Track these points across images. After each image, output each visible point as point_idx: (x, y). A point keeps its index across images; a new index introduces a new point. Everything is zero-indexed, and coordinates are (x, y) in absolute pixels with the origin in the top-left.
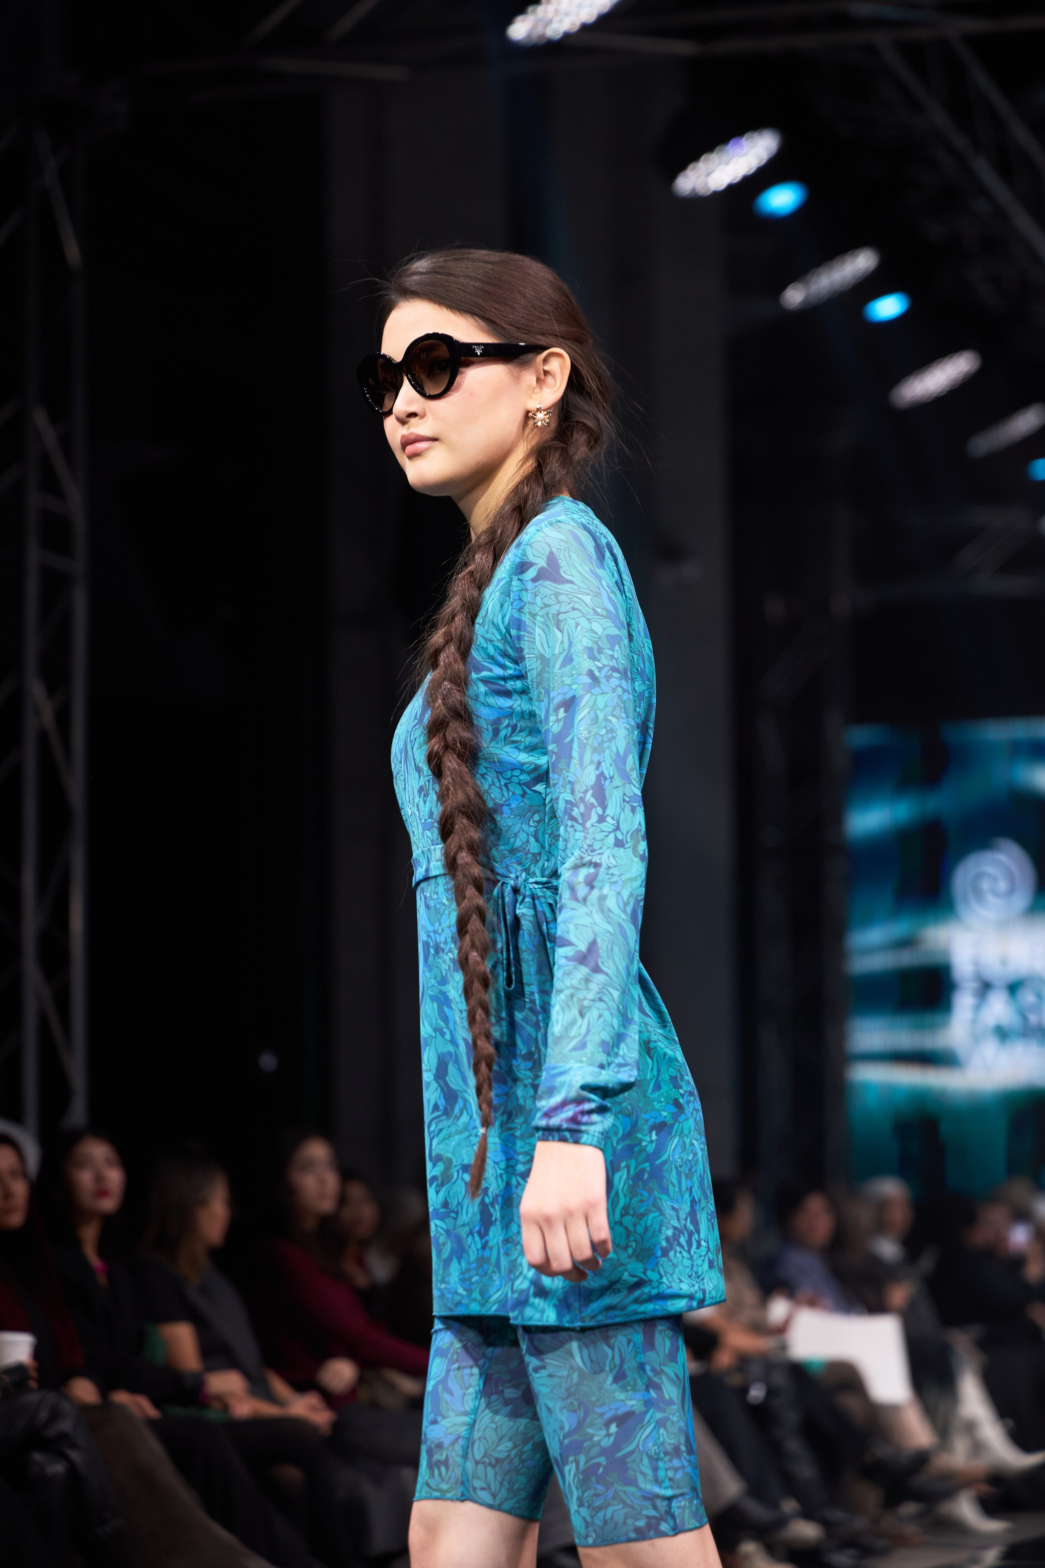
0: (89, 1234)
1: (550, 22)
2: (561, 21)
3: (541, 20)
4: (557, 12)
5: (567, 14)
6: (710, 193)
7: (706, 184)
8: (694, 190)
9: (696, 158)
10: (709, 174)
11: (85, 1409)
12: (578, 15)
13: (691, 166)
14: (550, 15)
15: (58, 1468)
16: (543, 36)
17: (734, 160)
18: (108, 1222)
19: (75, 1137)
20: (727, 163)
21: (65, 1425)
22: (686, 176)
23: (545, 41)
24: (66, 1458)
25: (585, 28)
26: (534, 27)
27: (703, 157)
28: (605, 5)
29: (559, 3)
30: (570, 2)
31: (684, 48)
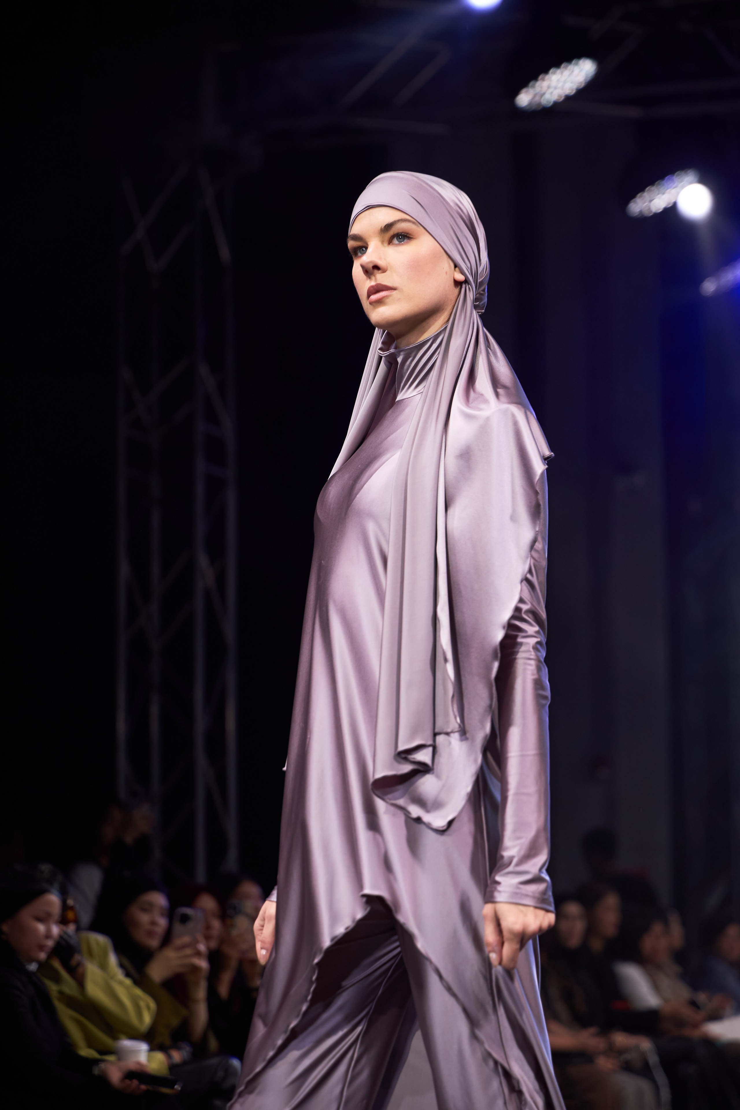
1: (544, 94)
2: (551, 93)
3: (537, 93)
4: (549, 87)
5: (556, 88)
6: (651, 215)
7: (650, 208)
8: (641, 212)
9: (642, 189)
10: (651, 200)
12: (563, 89)
13: (639, 195)
14: (544, 89)
16: (539, 104)
17: (668, 191)
20: (664, 194)
22: (636, 202)
23: (540, 108)
25: (568, 98)
26: (533, 98)
27: (647, 189)
28: (581, 83)
29: (551, 81)
30: (558, 81)
31: (634, 113)
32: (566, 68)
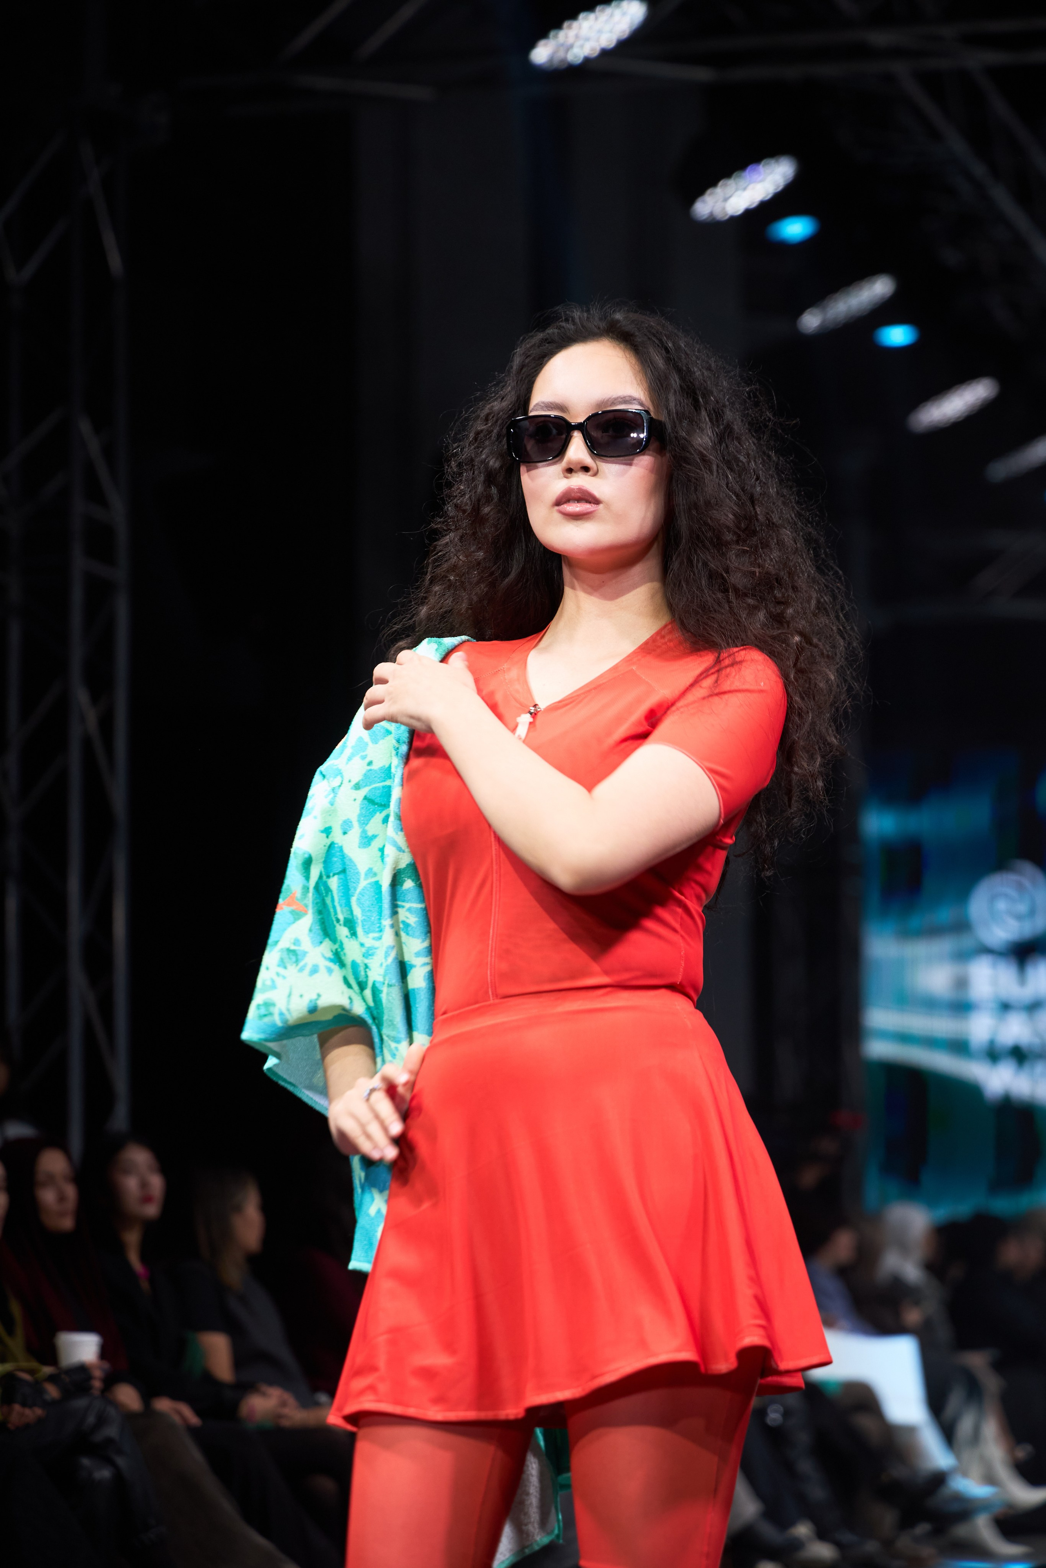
0: (132, 1238)
1: (571, 47)
2: (582, 46)
3: (562, 45)
4: (577, 37)
5: (587, 39)
6: (727, 218)
7: (724, 208)
8: (711, 214)
9: (713, 183)
10: (726, 200)
11: (129, 1417)
12: (598, 40)
13: (709, 191)
14: (571, 40)
15: (104, 1474)
16: (564, 60)
17: (751, 186)
18: (150, 1228)
19: (117, 1145)
20: (747, 186)
21: (111, 1431)
22: (704, 201)
23: (565, 66)
24: (111, 1462)
25: (605, 53)
26: (554, 53)
27: (721, 182)
28: (624, 31)
29: (580, 28)
30: (591, 28)
31: (702, 74)
32: (602, 11)
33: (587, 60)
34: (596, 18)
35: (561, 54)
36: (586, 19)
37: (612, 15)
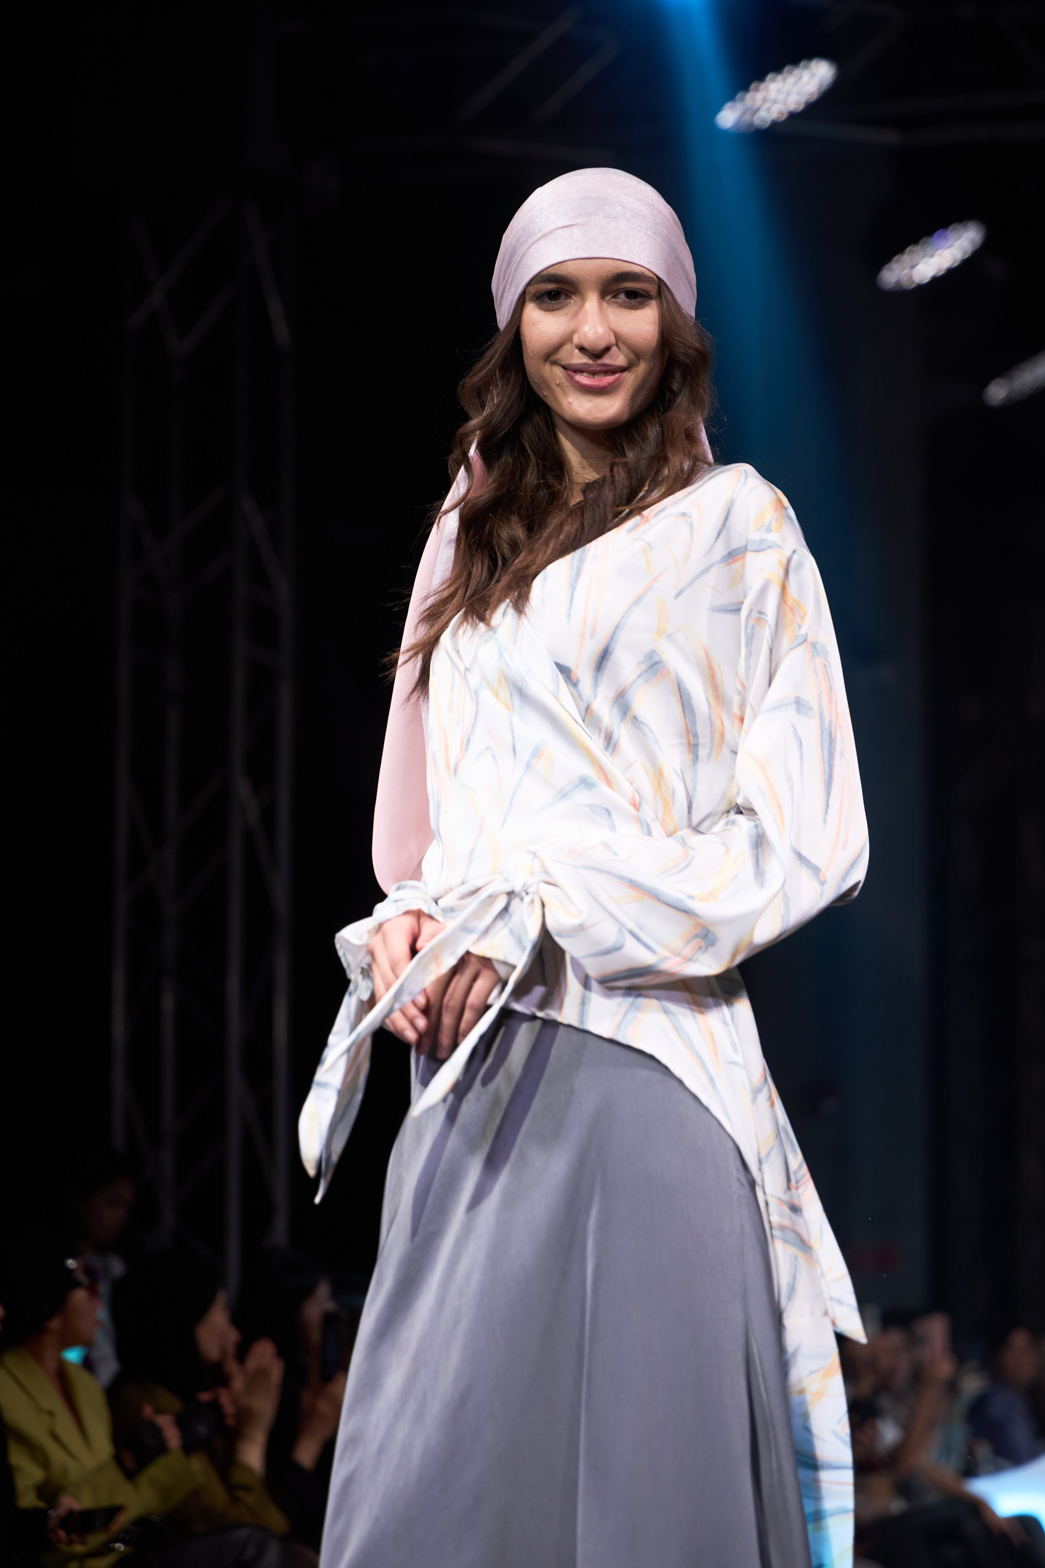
1: (758, 110)
2: (769, 109)
3: (748, 109)
4: (765, 100)
5: (775, 102)
6: (913, 286)
7: (911, 277)
8: (898, 282)
9: (900, 250)
10: (913, 267)
12: (787, 103)
13: (895, 258)
14: (758, 103)
16: (751, 125)
17: (939, 252)
20: (932, 256)
22: (891, 269)
23: (753, 129)
25: (793, 116)
26: (743, 115)
27: (908, 249)
28: (812, 94)
29: (768, 91)
30: (779, 91)
31: (889, 137)
32: (791, 72)
33: (775, 124)
34: (785, 80)
35: (747, 117)
36: (774, 80)
37: (800, 78)
